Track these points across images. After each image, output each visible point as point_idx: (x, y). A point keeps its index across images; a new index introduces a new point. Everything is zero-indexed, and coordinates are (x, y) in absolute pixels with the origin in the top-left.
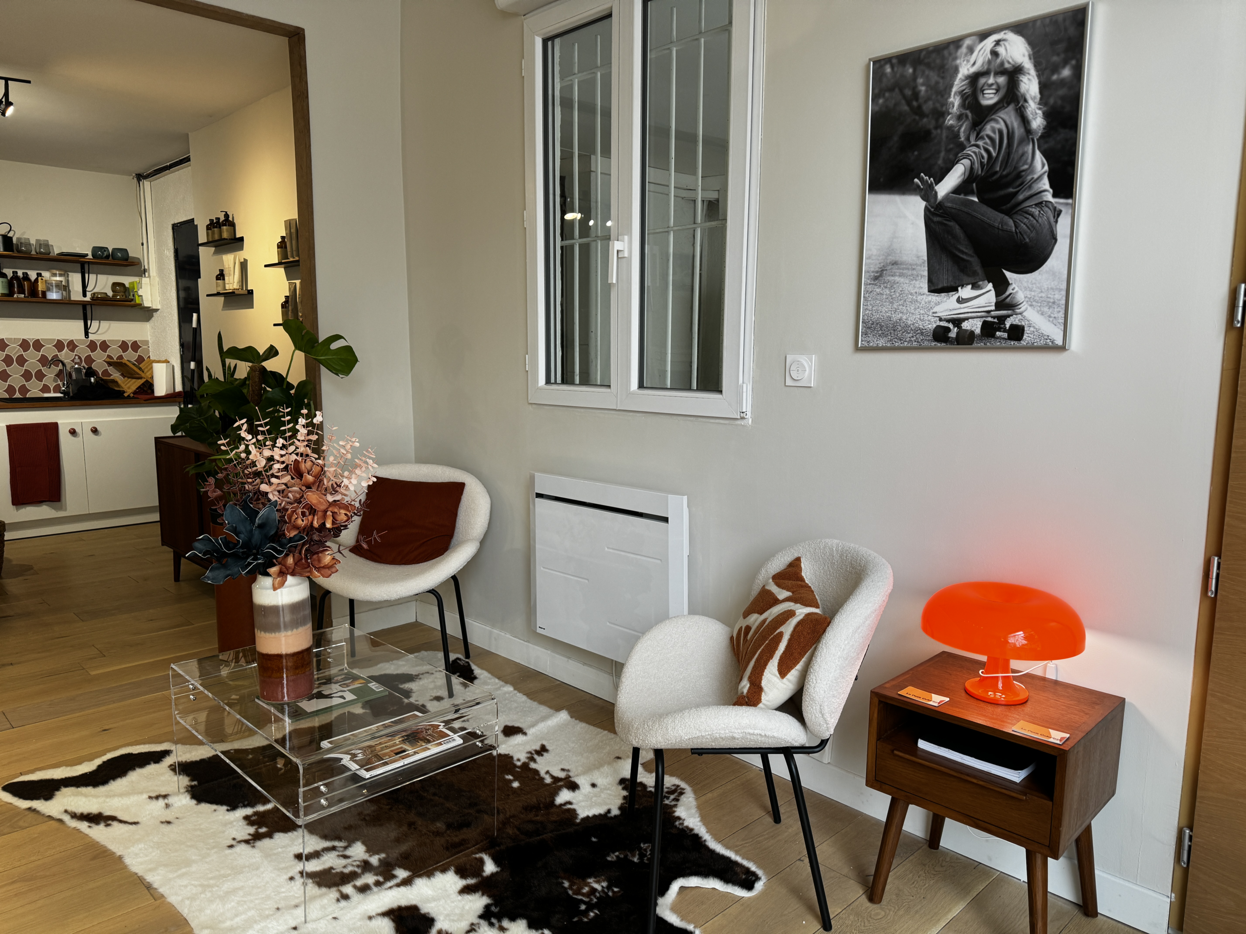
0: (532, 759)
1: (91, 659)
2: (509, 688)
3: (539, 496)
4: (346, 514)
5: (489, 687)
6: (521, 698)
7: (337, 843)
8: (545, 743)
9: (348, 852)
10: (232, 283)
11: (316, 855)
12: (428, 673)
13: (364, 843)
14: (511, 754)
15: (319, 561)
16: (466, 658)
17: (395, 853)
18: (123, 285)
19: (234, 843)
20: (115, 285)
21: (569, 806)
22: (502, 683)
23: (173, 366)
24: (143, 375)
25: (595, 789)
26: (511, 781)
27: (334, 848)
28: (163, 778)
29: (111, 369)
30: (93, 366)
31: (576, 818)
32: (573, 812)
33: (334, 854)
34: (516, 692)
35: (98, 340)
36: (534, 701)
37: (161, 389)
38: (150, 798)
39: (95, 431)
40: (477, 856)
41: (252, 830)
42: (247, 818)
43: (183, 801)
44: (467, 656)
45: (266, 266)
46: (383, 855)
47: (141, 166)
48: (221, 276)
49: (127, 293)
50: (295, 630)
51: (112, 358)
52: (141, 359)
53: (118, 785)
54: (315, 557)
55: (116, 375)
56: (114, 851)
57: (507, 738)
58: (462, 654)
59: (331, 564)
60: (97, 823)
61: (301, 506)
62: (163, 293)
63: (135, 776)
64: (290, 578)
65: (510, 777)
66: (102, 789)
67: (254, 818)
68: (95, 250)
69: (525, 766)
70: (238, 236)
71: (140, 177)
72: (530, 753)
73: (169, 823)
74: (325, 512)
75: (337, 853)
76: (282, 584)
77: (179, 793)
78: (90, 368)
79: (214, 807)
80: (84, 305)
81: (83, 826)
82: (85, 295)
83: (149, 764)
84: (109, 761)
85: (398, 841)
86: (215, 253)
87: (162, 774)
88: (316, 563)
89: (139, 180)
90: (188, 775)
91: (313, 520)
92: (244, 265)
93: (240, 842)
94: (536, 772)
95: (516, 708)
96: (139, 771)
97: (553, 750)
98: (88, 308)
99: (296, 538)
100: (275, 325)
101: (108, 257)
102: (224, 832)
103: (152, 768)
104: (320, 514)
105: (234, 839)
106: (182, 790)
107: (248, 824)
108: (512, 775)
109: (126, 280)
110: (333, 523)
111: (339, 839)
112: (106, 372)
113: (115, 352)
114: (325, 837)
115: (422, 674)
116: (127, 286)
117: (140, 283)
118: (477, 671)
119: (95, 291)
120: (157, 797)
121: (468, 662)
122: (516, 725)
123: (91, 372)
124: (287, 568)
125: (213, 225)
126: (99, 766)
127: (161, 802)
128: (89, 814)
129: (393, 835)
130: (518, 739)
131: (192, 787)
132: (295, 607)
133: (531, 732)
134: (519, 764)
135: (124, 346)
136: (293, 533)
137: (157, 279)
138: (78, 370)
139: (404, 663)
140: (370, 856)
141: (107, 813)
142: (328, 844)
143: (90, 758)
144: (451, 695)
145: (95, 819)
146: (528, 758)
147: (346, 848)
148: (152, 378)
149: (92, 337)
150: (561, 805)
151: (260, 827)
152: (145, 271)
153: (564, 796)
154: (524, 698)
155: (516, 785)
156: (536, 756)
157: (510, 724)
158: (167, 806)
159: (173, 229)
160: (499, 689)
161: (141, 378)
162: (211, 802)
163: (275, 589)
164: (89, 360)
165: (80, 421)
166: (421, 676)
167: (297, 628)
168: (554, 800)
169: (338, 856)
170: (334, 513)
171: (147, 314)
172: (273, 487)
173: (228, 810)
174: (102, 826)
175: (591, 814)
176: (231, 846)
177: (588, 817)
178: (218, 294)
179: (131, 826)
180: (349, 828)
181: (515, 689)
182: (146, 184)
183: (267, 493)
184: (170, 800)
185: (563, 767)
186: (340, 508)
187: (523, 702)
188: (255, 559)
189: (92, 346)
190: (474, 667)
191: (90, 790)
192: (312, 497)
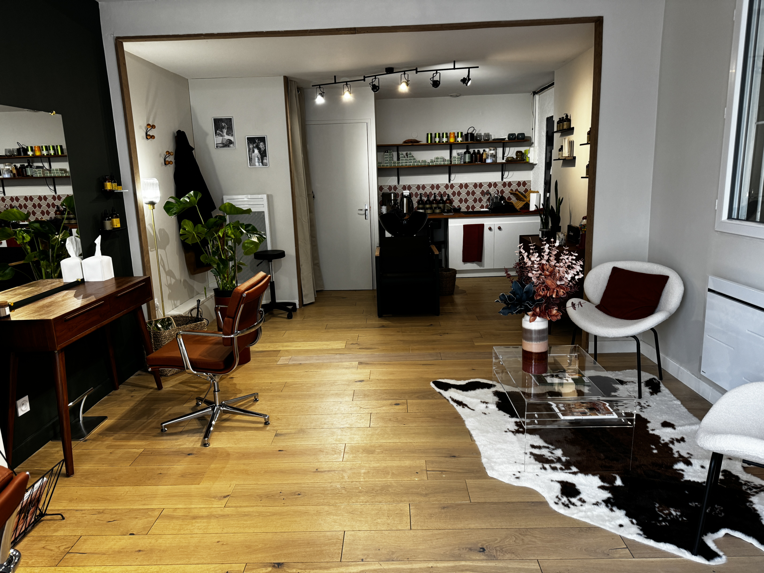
0: (672, 442)
1: (477, 338)
2: (679, 403)
3: (710, 290)
4: (563, 292)
5: (666, 398)
6: (684, 410)
7: (550, 446)
8: (684, 436)
9: (554, 452)
10: (566, 153)
11: (539, 447)
12: (633, 382)
13: (562, 450)
14: (661, 436)
15: (551, 312)
16: (660, 380)
17: (574, 459)
18: (521, 152)
19: (508, 431)
20: (517, 152)
21: (681, 472)
22: (675, 398)
23: (540, 195)
24: (525, 199)
25: (703, 470)
26: (653, 449)
27: (548, 448)
28: (488, 395)
29: (512, 196)
30: (504, 195)
31: (682, 479)
32: (682, 476)
33: (548, 450)
34: (682, 405)
35: (507, 182)
36: (691, 413)
37: (532, 208)
38: (481, 402)
39: (500, 228)
40: (614, 475)
41: (516, 428)
42: (516, 422)
43: (493, 407)
44: (661, 378)
45: (581, 145)
46: (568, 458)
47: (534, 88)
48: (561, 149)
49: (523, 156)
50: (538, 342)
51: (513, 191)
52: (526, 191)
53: (471, 393)
54: (549, 310)
55: (514, 200)
56: (463, 418)
57: (662, 428)
58: (657, 377)
59: (556, 314)
60: (460, 405)
61: (543, 285)
62: (539, 155)
63: (479, 391)
64: (538, 319)
65: (654, 447)
66: (465, 393)
67: (519, 423)
68: (510, 135)
69: (666, 444)
70: (572, 127)
71: (535, 93)
72: (673, 439)
73: (485, 414)
74: (554, 289)
75: (549, 450)
76: (534, 320)
77: (493, 403)
78: (502, 196)
79: (505, 414)
80: (502, 164)
81: (455, 405)
82: (503, 159)
83: (485, 388)
84: (471, 382)
85: (579, 455)
86: (561, 136)
87: (489, 394)
88: (549, 313)
89: (534, 95)
90: (498, 397)
91: (547, 293)
92: (571, 144)
93: (510, 431)
94: (671, 449)
95: (677, 414)
96: (480, 390)
97: (688, 442)
98: (504, 165)
99: (541, 300)
100: (582, 178)
101: (515, 138)
102: (505, 425)
103: (486, 390)
104: (552, 290)
105: (508, 429)
106: (495, 403)
107: (516, 425)
108: (655, 446)
109: (523, 149)
110: (557, 295)
111: (552, 445)
112: (509, 198)
113: (514, 187)
114: (546, 442)
115: (629, 382)
116: (523, 152)
117: (529, 150)
118: (662, 387)
119: (508, 156)
120: (484, 402)
121: (659, 382)
122: (672, 422)
123: (502, 198)
124: (537, 313)
125: (561, 121)
126: (467, 383)
127: (485, 405)
128: (458, 401)
129: (578, 451)
130: (669, 430)
131: (498, 402)
132: (540, 332)
133: (678, 429)
134: (662, 442)
135: (519, 184)
136: (538, 298)
137: (538, 148)
138: (497, 198)
139: (621, 373)
140: (562, 456)
141: (464, 402)
142: (546, 445)
143: (465, 379)
144: (640, 397)
145: (460, 403)
146: (670, 441)
147: (553, 449)
148: (529, 201)
149: (504, 180)
150: (676, 470)
151: (520, 428)
152: (532, 143)
153: (680, 466)
154: (685, 410)
155: (655, 451)
156: (675, 442)
157: (668, 421)
158: (487, 407)
159: (547, 120)
160: (671, 401)
161: (524, 201)
162: (504, 411)
163: (530, 322)
164: (502, 192)
165: (494, 223)
166: (628, 383)
167: (539, 342)
168: (673, 466)
169: (549, 451)
170: (557, 291)
171: (531, 166)
172: (534, 275)
173: (510, 417)
174: (461, 407)
175: (692, 479)
176: (506, 432)
177: (690, 481)
178: (559, 159)
179: (471, 410)
180: (558, 441)
181: (682, 404)
182: (537, 96)
183: (531, 277)
184: (489, 405)
185: (689, 452)
186: (561, 288)
187: (683, 412)
188: (521, 307)
189: (504, 185)
190: (662, 385)
191: (460, 392)
192: (549, 282)
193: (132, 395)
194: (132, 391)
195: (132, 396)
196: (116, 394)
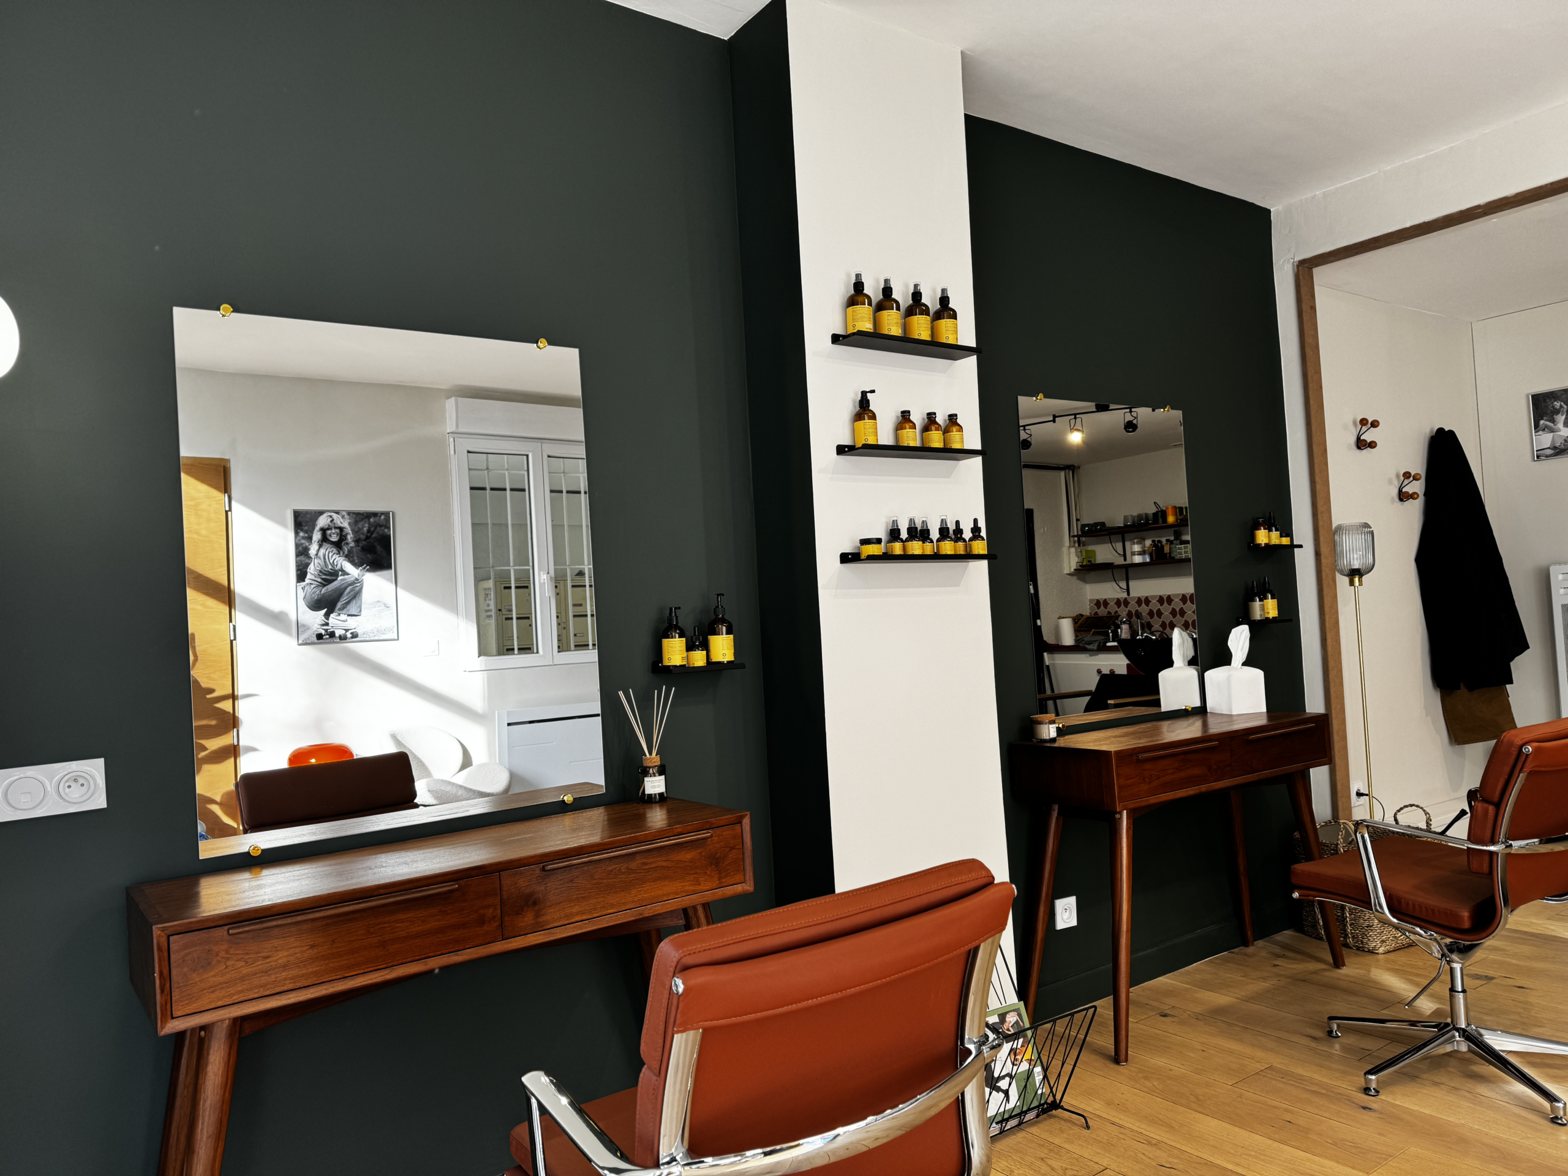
193: (1276, 963)
194: (1278, 956)
195: (1275, 966)
196: (1246, 955)
